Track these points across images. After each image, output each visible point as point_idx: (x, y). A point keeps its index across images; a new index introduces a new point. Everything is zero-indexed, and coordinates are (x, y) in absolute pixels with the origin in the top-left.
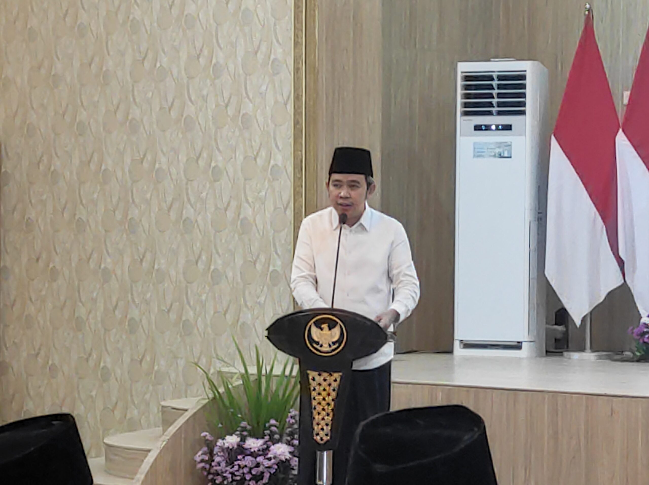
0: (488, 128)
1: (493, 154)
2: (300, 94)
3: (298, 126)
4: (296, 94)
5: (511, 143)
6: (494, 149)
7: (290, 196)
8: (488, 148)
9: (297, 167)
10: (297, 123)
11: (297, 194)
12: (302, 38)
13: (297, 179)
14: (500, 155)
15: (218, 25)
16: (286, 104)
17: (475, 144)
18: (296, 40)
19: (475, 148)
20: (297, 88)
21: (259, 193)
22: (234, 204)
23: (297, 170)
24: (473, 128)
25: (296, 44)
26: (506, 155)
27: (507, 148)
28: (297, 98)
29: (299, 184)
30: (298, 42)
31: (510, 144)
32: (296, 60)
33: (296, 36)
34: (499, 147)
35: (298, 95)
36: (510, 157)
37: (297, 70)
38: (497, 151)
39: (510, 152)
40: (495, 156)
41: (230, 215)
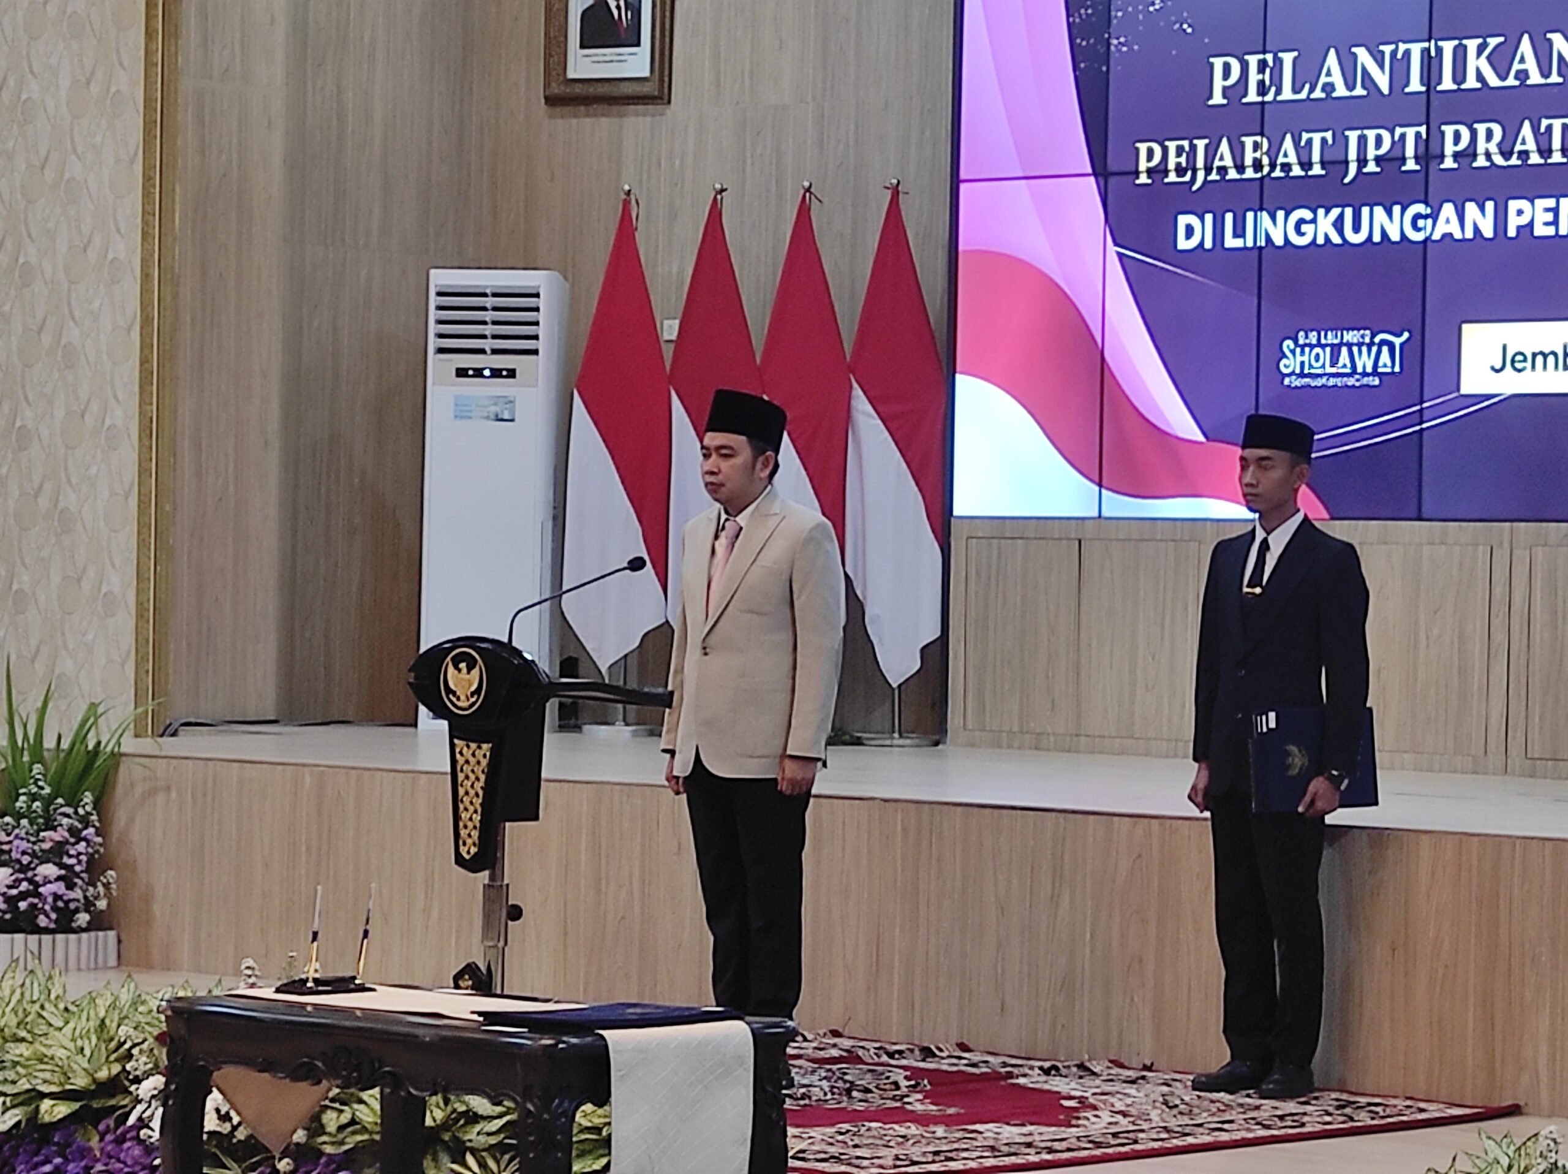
0: (478, 373)
1: (485, 414)
2: (151, 316)
3: (146, 365)
4: (144, 316)
5: (515, 398)
6: (488, 406)
7: (134, 478)
8: (477, 406)
9: (145, 431)
10: (144, 361)
11: (143, 471)
12: (154, 227)
13: (144, 450)
14: (497, 416)
15: (29, 202)
16: (129, 331)
17: (456, 397)
18: (146, 229)
19: (456, 405)
20: (145, 306)
21: (87, 470)
22: (48, 486)
23: (143, 435)
24: (454, 372)
25: (145, 235)
26: (506, 417)
27: (507, 406)
28: (146, 321)
29: (148, 457)
30: (147, 233)
31: (512, 399)
32: (145, 262)
33: (145, 222)
34: (495, 404)
35: (147, 316)
36: (512, 420)
37: (146, 277)
38: (493, 409)
39: (512, 411)
40: (488, 418)
41: (44, 502)
